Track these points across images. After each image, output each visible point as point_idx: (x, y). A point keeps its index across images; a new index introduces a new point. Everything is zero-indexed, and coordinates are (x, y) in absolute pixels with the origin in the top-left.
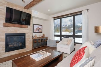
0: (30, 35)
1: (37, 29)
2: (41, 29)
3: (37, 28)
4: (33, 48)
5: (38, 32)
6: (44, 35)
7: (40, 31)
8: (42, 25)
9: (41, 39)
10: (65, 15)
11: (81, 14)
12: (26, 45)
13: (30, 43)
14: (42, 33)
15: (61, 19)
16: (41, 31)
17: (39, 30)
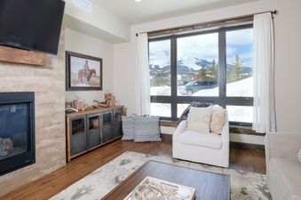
0: (57, 101)
1: (81, 73)
2: (98, 73)
3: (82, 68)
4: (70, 158)
5: (84, 85)
6: (109, 97)
7: (95, 80)
8: (100, 60)
9: (100, 112)
10: (192, 27)
11: (251, 26)
12: (37, 146)
13: (57, 137)
14: (100, 88)
15: (174, 38)
16: (99, 81)
17: (92, 79)
